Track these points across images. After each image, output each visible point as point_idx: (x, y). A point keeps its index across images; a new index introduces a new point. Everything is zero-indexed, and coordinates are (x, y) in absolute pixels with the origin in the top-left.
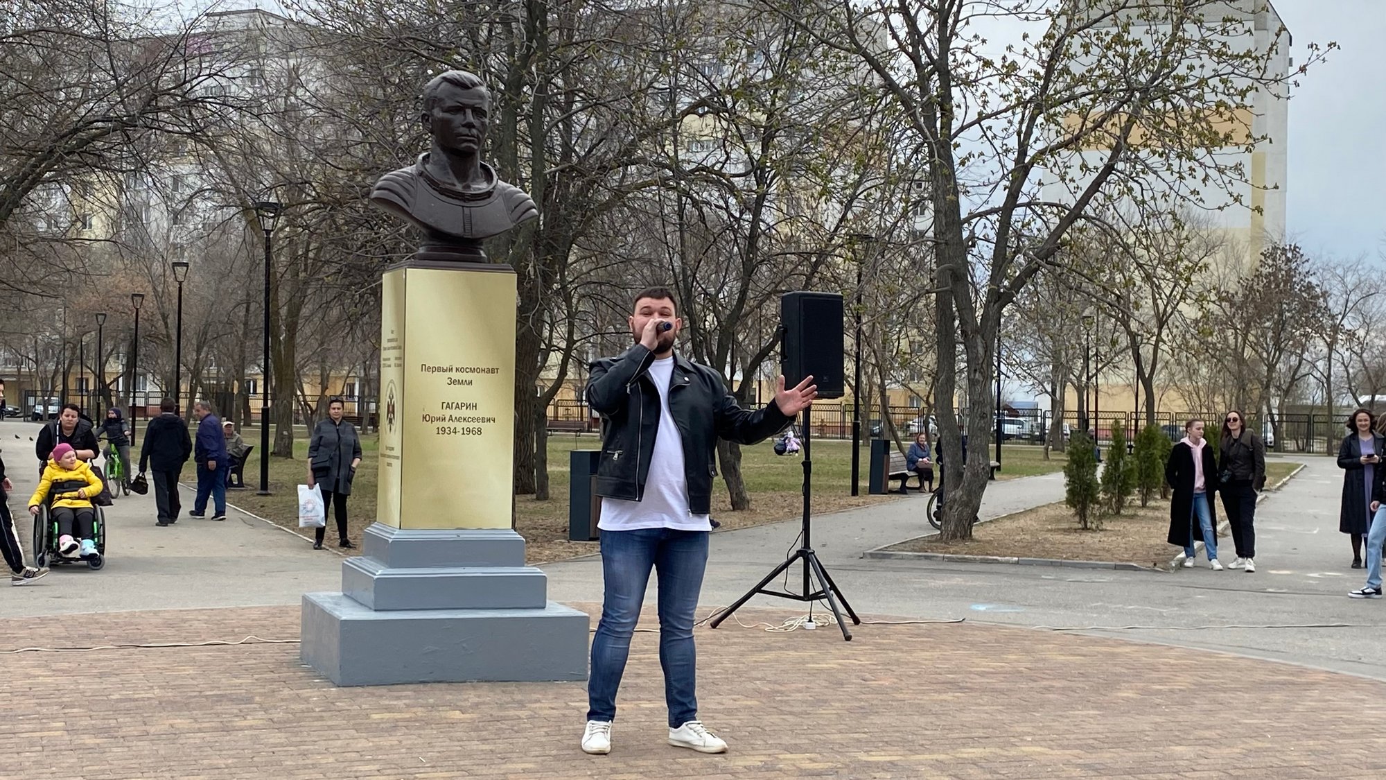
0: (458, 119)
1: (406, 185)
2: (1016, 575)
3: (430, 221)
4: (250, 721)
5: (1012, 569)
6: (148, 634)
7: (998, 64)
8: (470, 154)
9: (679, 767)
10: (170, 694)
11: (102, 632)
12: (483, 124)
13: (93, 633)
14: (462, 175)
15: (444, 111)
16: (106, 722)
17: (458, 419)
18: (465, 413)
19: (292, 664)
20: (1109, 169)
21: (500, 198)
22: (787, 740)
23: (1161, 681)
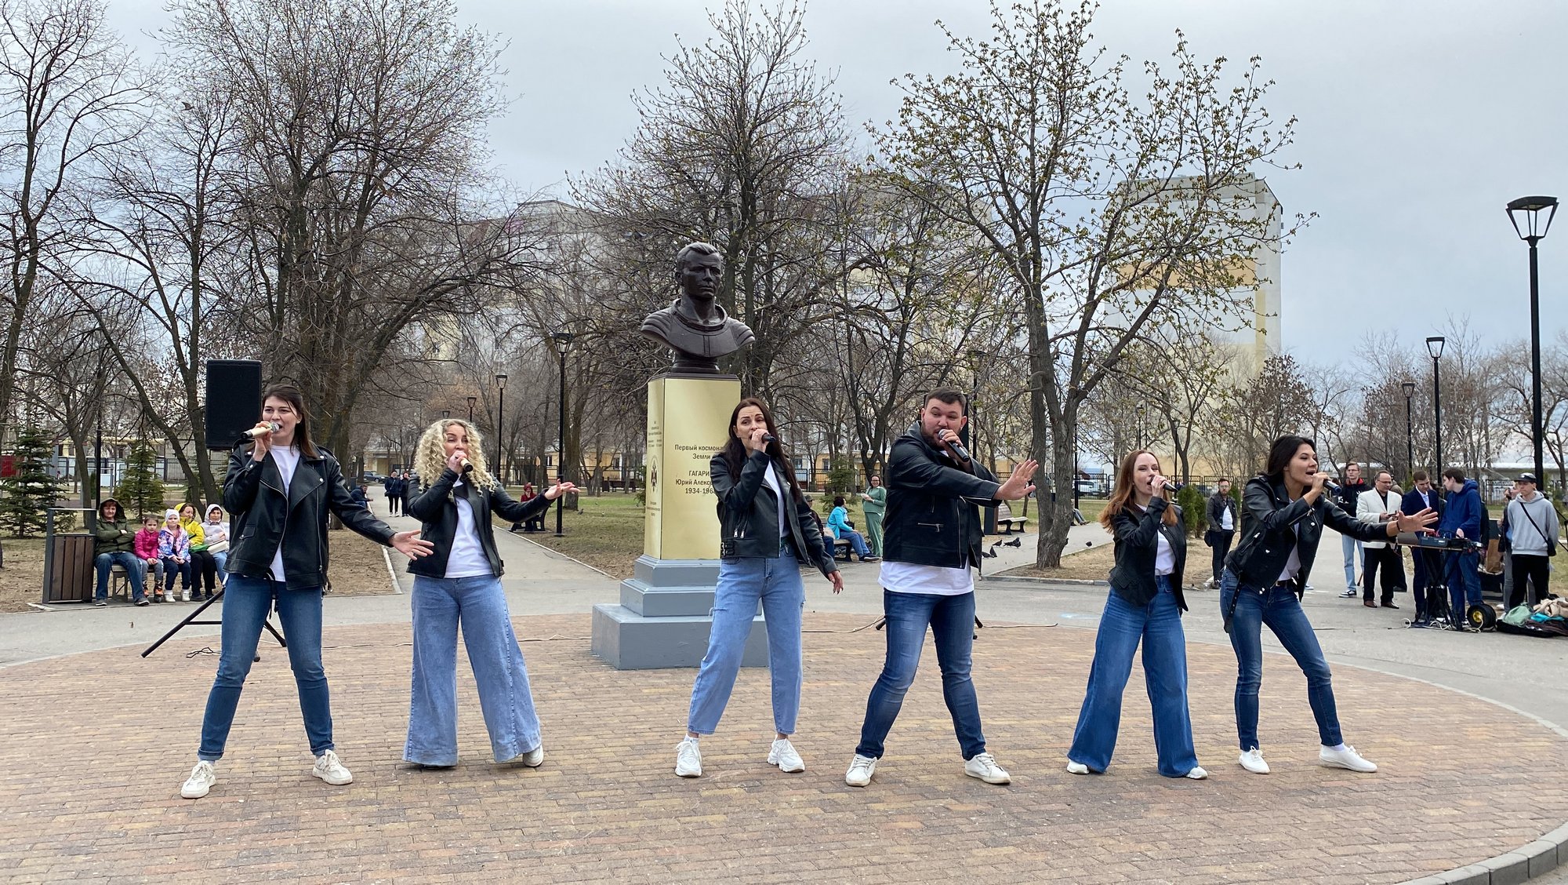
0: (700, 275)
1: (665, 322)
3: (681, 346)
4: (559, 694)
5: (1089, 589)
7: (1074, 230)
12: (717, 278)
14: (704, 314)
15: (691, 271)
17: (701, 483)
19: (584, 654)
20: (1155, 303)
21: (729, 329)
23: (1201, 669)
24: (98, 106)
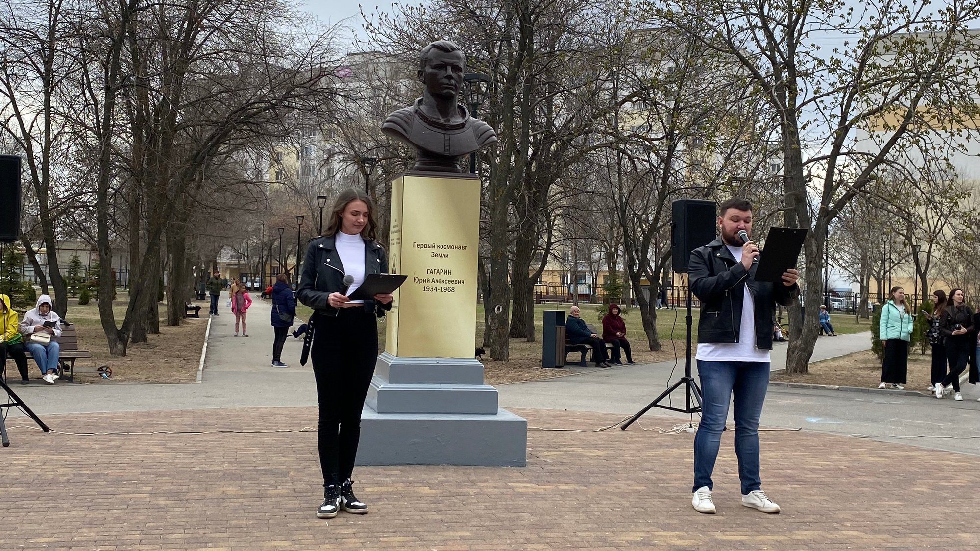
0: (442, 73)
1: (406, 119)
2: (837, 398)
3: (421, 144)
4: (279, 491)
5: (835, 394)
6: (244, 423)
8: (450, 98)
9: (577, 539)
10: (233, 468)
11: (215, 422)
12: (459, 77)
13: (209, 422)
14: (444, 112)
15: (432, 68)
16: (181, 487)
17: (439, 281)
18: (443, 277)
20: (903, 129)
21: (471, 129)
22: (662, 520)
23: (946, 479)
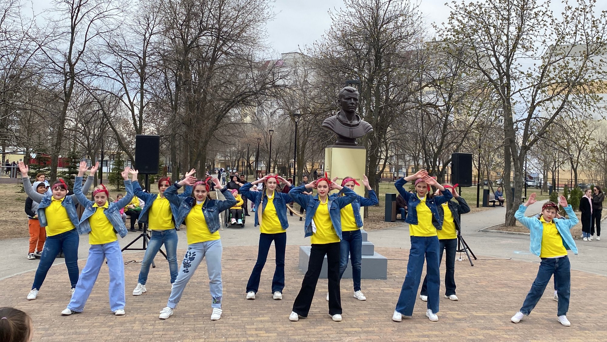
0: (349, 102)
1: (333, 122)
3: (340, 133)
8: (352, 112)
14: (350, 119)
15: (345, 99)
20: (562, 107)
21: (362, 126)
24: (101, 16)
